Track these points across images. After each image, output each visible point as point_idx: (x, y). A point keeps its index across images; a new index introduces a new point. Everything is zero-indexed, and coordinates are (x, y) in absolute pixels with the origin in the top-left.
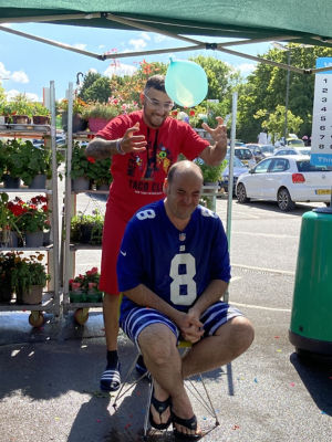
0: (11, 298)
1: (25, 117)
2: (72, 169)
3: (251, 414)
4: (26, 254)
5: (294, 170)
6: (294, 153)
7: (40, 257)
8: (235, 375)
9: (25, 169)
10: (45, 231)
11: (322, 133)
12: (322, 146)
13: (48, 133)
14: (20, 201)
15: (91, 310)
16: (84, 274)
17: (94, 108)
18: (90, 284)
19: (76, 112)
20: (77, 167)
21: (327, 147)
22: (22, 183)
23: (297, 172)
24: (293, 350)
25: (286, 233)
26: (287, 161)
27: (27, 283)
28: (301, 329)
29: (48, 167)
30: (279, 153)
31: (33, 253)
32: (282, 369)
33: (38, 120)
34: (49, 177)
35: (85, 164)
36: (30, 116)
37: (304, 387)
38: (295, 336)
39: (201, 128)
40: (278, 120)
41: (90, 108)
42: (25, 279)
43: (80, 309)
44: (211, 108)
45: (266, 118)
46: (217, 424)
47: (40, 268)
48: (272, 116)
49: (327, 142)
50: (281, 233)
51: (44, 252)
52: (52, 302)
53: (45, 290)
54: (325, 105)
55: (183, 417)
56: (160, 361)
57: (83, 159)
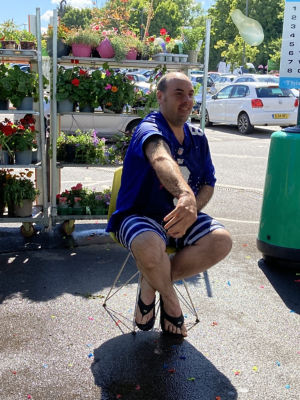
0: (3, 211)
1: (13, 43)
2: (58, 92)
3: (227, 313)
4: (16, 171)
5: (253, 95)
6: (252, 80)
7: (29, 174)
8: (211, 279)
9: (14, 91)
10: (34, 150)
11: (291, 57)
12: (290, 71)
13: (35, 58)
14: (10, 122)
15: (77, 222)
16: (69, 189)
17: (77, 34)
18: (76, 198)
19: (60, 38)
20: (62, 90)
21: (295, 71)
22: (11, 105)
23: (256, 97)
24: (260, 256)
25: (246, 153)
26: (247, 87)
27: (19, 198)
28: (269, 238)
29: (35, 91)
30: (238, 81)
31: (23, 170)
32: (251, 273)
33: (26, 46)
34: (36, 100)
35: (69, 87)
36: (18, 42)
37: (272, 289)
38: (263, 245)
39: (178, 53)
40: (237, 50)
41: (73, 34)
42: (16, 195)
43: (67, 221)
44: (186, 34)
45: (225, 48)
46: (197, 321)
47: (29, 184)
48: (231, 47)
49: (295, 66)
50: (242, 154)
51: (33, 170)
52: (41, 215)
53: (34, 204)
54: (293, 31)
55: (171, 315)
56: (151, 265)
57: (67, 82)
